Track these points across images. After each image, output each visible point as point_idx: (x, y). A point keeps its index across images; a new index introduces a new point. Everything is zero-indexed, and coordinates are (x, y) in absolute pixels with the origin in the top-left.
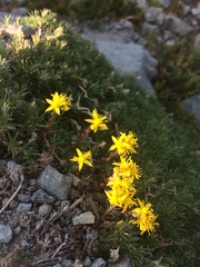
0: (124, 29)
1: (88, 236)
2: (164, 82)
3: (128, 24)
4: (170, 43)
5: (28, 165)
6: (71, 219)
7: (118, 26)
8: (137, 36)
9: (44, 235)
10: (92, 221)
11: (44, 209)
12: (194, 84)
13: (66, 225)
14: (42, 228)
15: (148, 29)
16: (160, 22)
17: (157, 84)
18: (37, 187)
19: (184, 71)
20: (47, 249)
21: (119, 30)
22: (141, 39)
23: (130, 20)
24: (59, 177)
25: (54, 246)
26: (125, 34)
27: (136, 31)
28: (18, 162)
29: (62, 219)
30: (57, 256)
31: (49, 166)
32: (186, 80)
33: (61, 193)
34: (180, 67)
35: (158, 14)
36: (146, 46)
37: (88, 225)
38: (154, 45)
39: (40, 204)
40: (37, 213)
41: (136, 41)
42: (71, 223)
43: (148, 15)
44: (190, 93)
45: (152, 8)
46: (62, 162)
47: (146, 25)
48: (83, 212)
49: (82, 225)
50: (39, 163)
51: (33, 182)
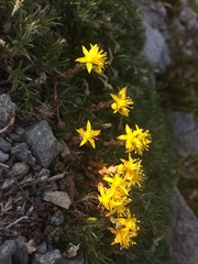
0: (157, 12)
1: (53, 219)
2: (167, 85)
3: (163, 10)
4: (189, 53)
5: (23, 108)
6: (43, 191)
7: (153, 6)
8: (164, 27)
9: (8, 197)
10: (67, 206)
11: (20, 168)
12: (190, 102)
13: (34, 195)
14: (9, 189)
15: (177, 27)
16: (190, 27)
17: (160, 83)
18: (23, 139)
19: (188, 85)
20: (5, 215)
21: (152, 10)
22: (166, 32)
23: (166, 7)
24: (51, 139)
25: (13, 214)
26: (155, 18)
27: (165, 21)
28: (14, 99)
29: (34, 188)
30: (13, 227)
31: (45, 122)
32: (185, 94)
33: (46, 158)
34: (187, 80)
35: (191, 18)
36: (168, 41)
37: (60, 208)
38: (174, 45)
39: (18, 160)
40: (11, 168)
41: (161, 31)
42: (42, 196)
43: (183, 13)
44: (181, 107)
45: (190, 9)
46: (61, 124)
47: (176, 22)
48: (59, 190)
49: (53, 205)
50: (36, 111)
51: (21, 131)
